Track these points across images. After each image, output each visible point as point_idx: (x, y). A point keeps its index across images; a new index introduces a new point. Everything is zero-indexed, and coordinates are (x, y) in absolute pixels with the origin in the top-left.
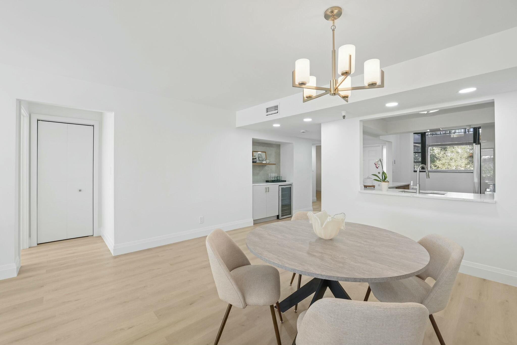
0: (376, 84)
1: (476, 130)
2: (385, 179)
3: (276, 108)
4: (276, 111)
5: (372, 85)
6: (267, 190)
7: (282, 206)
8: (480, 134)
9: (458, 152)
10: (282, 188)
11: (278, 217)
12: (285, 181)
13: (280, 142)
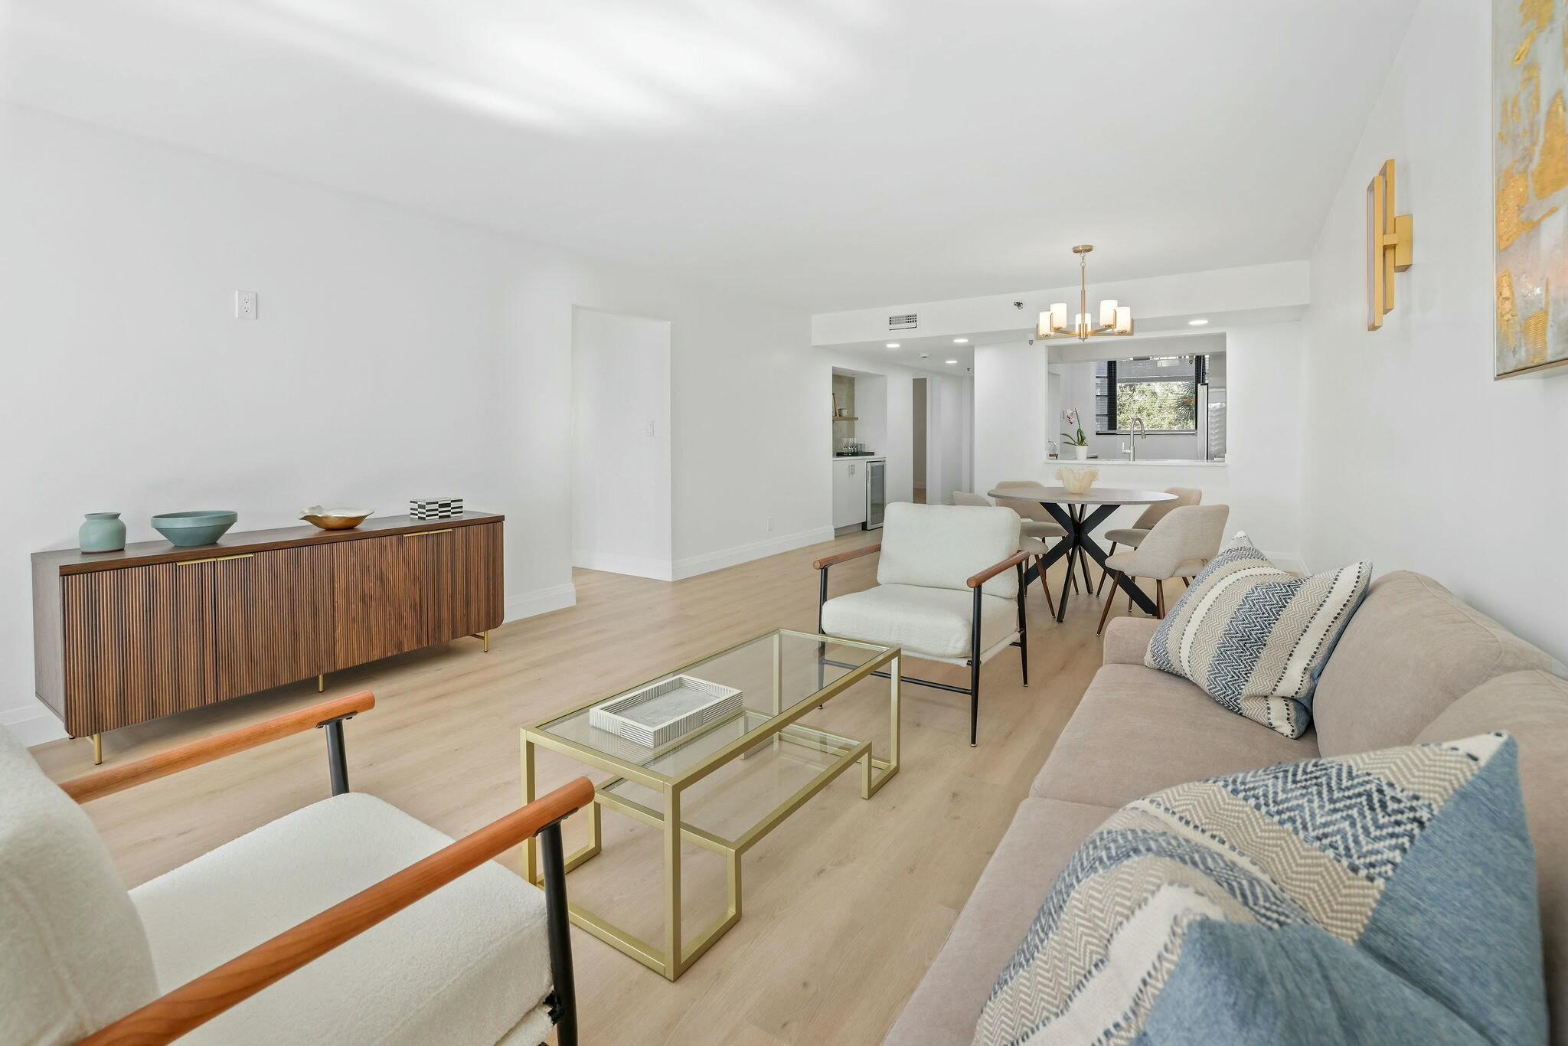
0: (1126, 331)
1: (1199, 361)
2: (1082, 440)
3: (911, 319)
4: (914, 324)
5: (1122, 333)
6: (852, 470)
7: (872, 505)
8: (1207, 371)
9: (1154, 394)
10: (872, 468)
11: (864, 526)
12: (872, 454)
13: (854, 373)
